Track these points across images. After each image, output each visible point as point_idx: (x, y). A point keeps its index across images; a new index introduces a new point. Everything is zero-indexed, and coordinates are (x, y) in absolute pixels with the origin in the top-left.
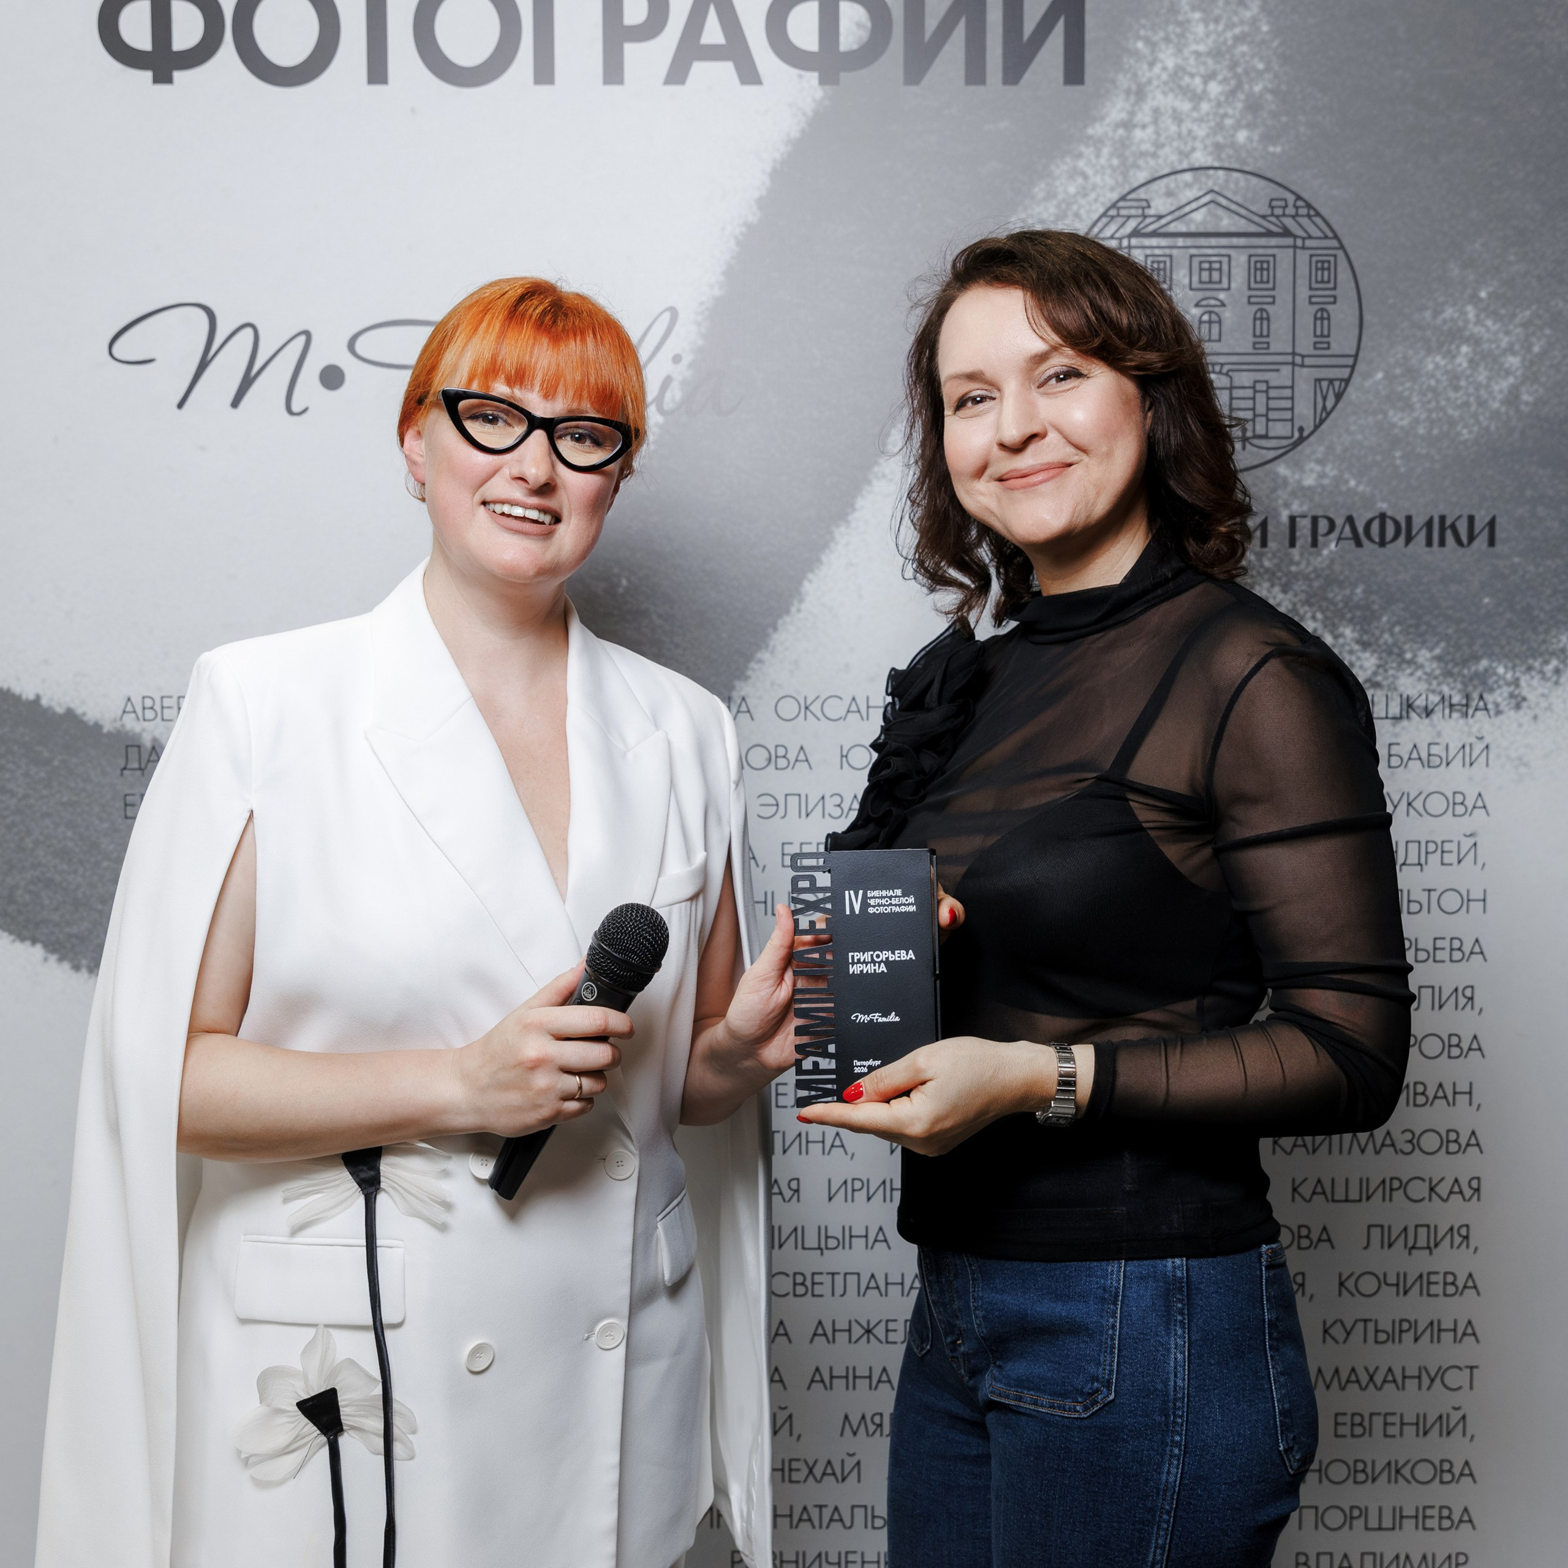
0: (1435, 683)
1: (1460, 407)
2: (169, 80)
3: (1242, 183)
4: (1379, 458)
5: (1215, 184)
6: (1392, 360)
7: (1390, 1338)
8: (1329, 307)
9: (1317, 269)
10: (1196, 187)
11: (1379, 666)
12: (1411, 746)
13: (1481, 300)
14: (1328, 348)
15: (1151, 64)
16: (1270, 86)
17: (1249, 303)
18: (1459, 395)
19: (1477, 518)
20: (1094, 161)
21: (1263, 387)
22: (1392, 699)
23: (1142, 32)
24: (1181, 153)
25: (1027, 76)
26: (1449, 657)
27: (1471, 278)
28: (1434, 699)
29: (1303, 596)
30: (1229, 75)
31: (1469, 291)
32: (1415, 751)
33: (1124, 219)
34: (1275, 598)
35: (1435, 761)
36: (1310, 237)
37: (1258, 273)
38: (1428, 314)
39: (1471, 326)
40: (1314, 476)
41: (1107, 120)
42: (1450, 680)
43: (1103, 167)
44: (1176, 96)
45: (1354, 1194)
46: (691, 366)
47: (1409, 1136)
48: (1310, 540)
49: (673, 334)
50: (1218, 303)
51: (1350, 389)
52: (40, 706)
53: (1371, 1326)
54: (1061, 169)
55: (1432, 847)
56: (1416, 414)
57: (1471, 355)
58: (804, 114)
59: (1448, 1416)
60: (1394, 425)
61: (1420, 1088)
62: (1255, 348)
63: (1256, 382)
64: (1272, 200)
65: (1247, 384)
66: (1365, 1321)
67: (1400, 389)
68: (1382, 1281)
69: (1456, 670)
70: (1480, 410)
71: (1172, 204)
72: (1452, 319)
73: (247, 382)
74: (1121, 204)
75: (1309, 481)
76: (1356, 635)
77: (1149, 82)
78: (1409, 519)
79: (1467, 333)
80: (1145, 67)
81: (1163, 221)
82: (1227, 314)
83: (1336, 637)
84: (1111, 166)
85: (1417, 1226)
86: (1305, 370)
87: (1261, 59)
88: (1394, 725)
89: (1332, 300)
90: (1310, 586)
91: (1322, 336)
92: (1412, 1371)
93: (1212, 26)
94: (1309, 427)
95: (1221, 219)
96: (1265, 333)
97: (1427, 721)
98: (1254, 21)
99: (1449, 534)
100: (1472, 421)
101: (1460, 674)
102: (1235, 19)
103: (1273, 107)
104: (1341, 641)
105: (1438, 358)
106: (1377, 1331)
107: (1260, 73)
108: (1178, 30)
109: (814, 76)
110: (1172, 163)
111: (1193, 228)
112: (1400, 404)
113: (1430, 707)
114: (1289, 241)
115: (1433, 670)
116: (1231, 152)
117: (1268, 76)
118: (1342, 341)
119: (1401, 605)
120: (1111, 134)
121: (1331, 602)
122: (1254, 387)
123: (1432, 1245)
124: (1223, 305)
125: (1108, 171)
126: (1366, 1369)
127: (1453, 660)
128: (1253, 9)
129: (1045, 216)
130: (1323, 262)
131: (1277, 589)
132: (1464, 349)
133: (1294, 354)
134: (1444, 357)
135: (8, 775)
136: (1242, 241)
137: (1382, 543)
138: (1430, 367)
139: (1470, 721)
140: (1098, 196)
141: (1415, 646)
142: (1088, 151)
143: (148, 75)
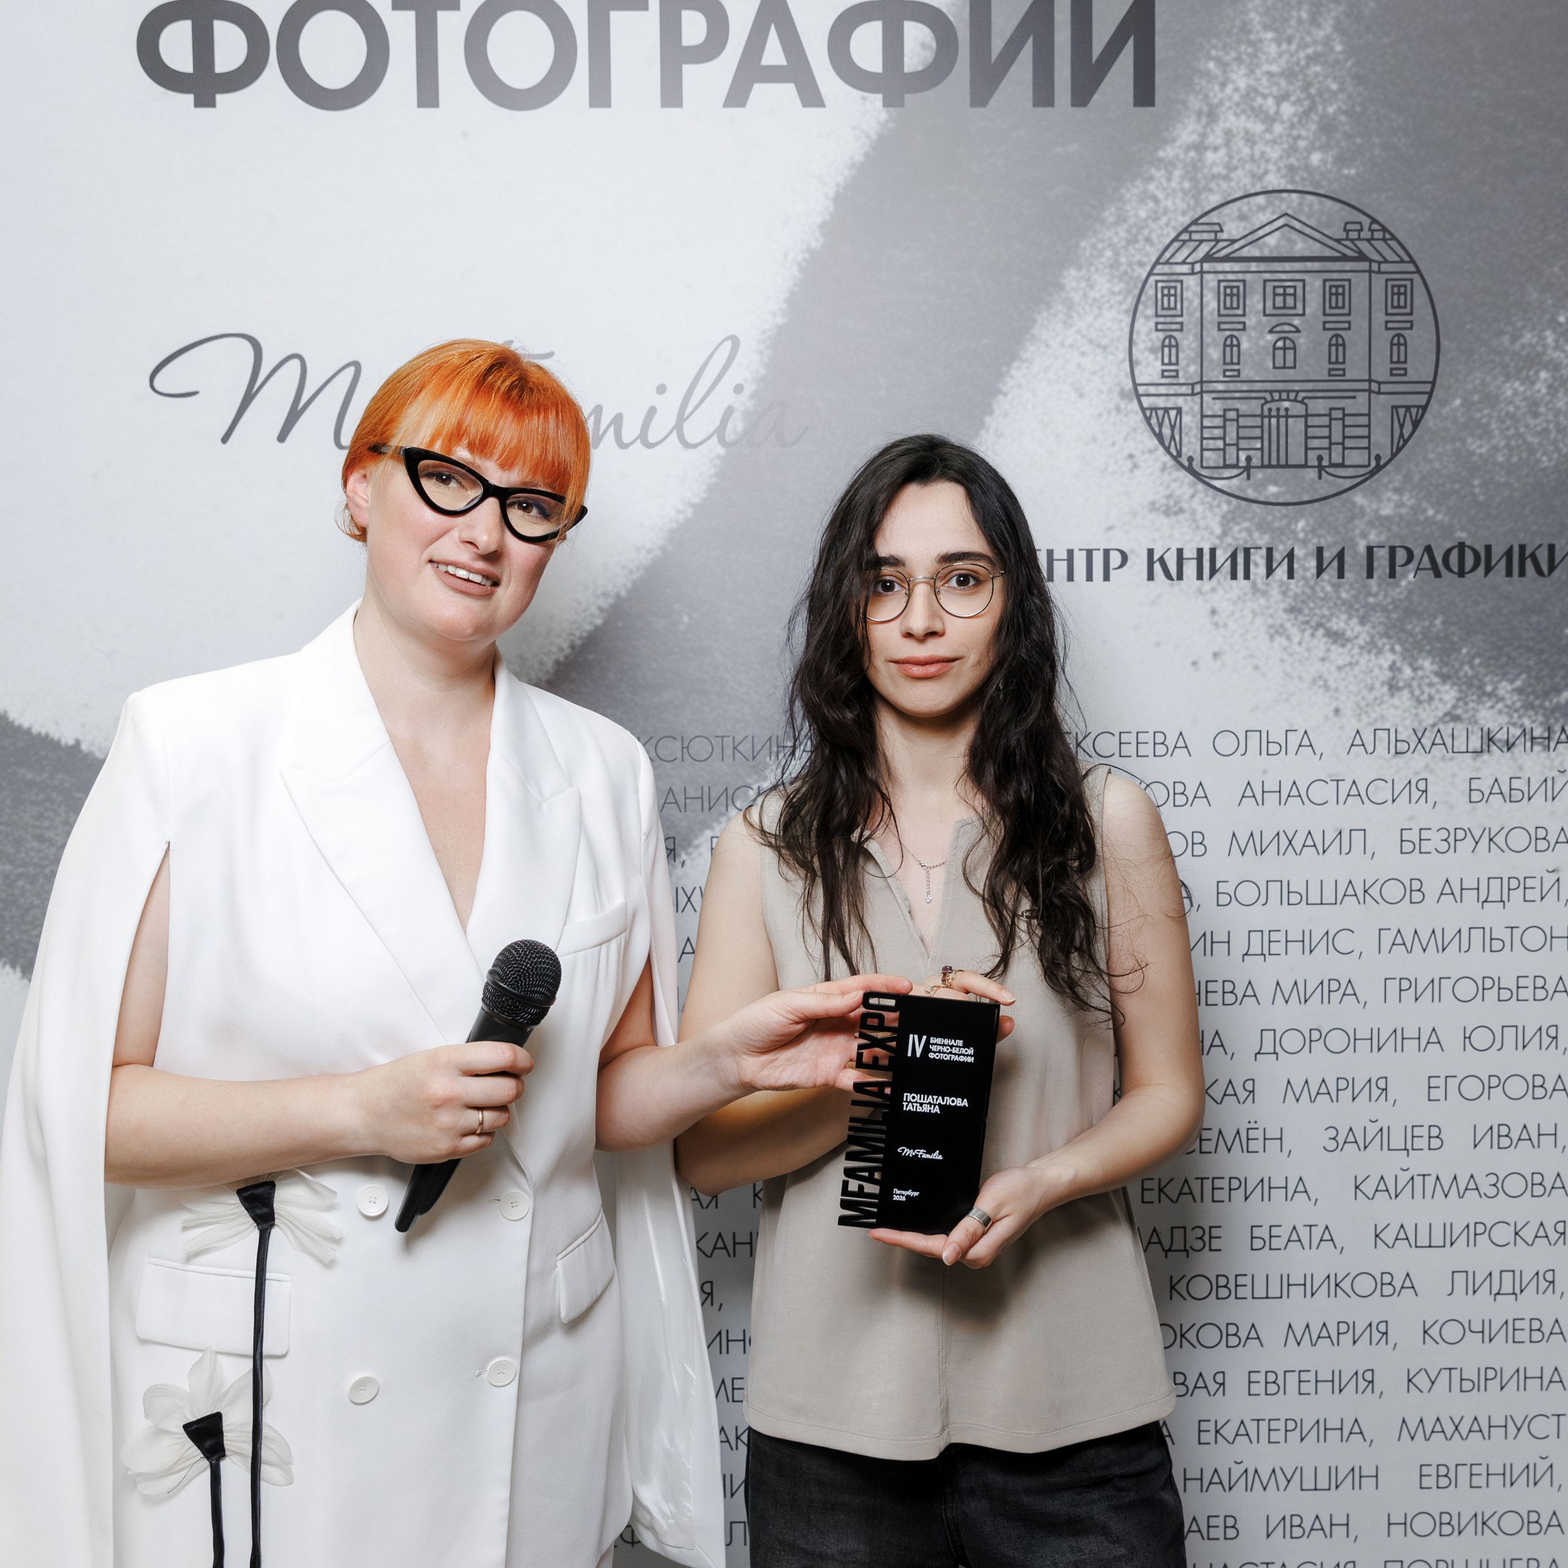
0: (1516, 715)
1: (1539, 434)
2: (212, 104)
3: (1317, 207)
4: (1457, 486)
5: (1288, 208)
6: (1470, 386)
7: (1476, 1386)
8: (1405, 333)
9: (1393, 294)
10: (1269, 210)
11: (1459, 699)
12: (1494, 779)
13: (1559, 324)
14: (1405, 374)
15: (1223, 85)
16: (1344, 107)
17: (1325, 329)
18: (1538, 421)
19: (1557, 547)
20: (1165, 184)
21: (1338, 414)
22: (1473, 733)
23: (1213, 53)
24: (1253, 176)
25: (1095, 97)
26: (1530, 689)
27: (1550, 302)
28: (1516, 732)
29: (1381, 629)
30: (1303, 96)
31: (1547, 316)
32: (1496, 784)
33: (1197, 243)
34: (1352, 630)
35: (1517, 795)
36: (1386, 261)
37: (1334, 298)
38: (1506, 339)
39: (1550, 351)
40: (1391, 505)
41: (1178, 143)
42: (1531, 713)
43: (1174, 191)
44: (1249, 117)
45: (1437, 1240)
46: (753, 396)
47: (1493, 1179)
48: (1388, 571)
49: (735, 362)
50: (1293, 329)
51: (1427, 416)
52: (80, 751)
53: (1456, 1374)
54: (1131, 192)
55: (1514, 884)
56: (1494, 442)
57: (1550, 381)
58: (868, 137)
59: (1535, 1465)
60: (1473, 453)
61: (1504, 1131)
62: (1330, 375)
63: (1331, 409)
64: (1346, 223)
65: (1323, 412)
66: (1450, 1369)
67: (1478, 415)
68: (1467, 1328)
69: (1537, 702)
70: (1560, 437)
71: (1245, 228)
72: (1530, 345)
73: (294, 415)
74: (1193, 228)
75: (1387, 510)
76: (1435, 667)
77: (1221, 103)
78: (1488, 548)
79: (1546, 358)
80: (1217, 88)
81: (1237, 246)
82: (1302, 340)
83: (1415, 670)
84: (1182, 189)
85: (1501, 1272)
86: (1382, 397)
87: (1335, 79)
88: (1474, 759)
89: (1408, 325)
90: (1388, 618)
91: (1398, 362)
92: (1498, 1420)
93: (1284, 46)
94: (1386, 455)
95: (1293, 242)
96: (1341, 360)
97: (1508, 755)
98: (1327, 41)
99: (1529, 565)
100: (1552, 448)
101: (1541, 706)
102: (1308, 39)
103: (1347, 128)
104: (1420, 673)
105: (1517, 384)
106: (1462, 1380)
107: (1334, 94)
108: (1250, 50)
109: (880, 96)
110: (1245, 185)
111: (1266, 253)
112: (1478, 432)
113: (1511, 741)
114: (1364, 265)
115: (1514, 703)
116: (1305, 175)
117: (1340, 97)
118: (1419, 368)
119: (1480, 637)
120: (1182, 156)
121: (1410, 634)
122: (1329, 415)
123: (1517, 1291)
124: (1298, 331)
125: (1180, 195)
126: (1451, 1418)
127: (1533, 692)
128: (1327, 28)
129: (1115, 240)
130: (1399, 287)
131: (1354, 621)
132: (1543, 375)
133: (1370, 381)
134: (1522, 384)
135: (46, 823)
136: (1316, 266)
137: (1461, 573)
138: (1509, 393)
139: (1552, 754)
140: (1170, 220)
141: (1496, 679)
142: (1159, 174)
143: (190, 98)
